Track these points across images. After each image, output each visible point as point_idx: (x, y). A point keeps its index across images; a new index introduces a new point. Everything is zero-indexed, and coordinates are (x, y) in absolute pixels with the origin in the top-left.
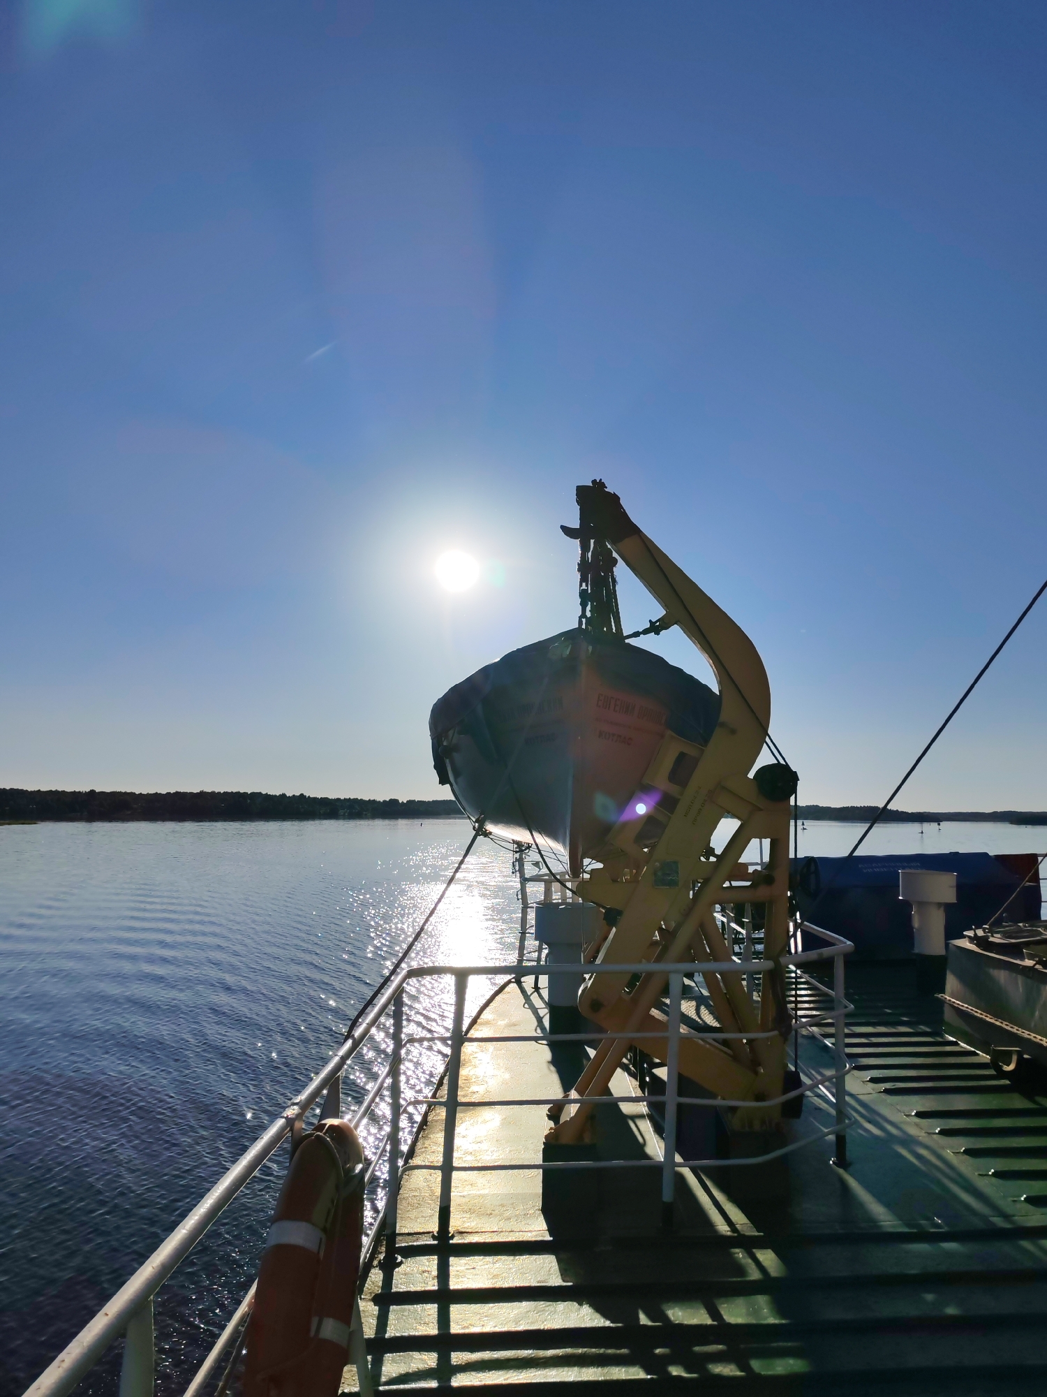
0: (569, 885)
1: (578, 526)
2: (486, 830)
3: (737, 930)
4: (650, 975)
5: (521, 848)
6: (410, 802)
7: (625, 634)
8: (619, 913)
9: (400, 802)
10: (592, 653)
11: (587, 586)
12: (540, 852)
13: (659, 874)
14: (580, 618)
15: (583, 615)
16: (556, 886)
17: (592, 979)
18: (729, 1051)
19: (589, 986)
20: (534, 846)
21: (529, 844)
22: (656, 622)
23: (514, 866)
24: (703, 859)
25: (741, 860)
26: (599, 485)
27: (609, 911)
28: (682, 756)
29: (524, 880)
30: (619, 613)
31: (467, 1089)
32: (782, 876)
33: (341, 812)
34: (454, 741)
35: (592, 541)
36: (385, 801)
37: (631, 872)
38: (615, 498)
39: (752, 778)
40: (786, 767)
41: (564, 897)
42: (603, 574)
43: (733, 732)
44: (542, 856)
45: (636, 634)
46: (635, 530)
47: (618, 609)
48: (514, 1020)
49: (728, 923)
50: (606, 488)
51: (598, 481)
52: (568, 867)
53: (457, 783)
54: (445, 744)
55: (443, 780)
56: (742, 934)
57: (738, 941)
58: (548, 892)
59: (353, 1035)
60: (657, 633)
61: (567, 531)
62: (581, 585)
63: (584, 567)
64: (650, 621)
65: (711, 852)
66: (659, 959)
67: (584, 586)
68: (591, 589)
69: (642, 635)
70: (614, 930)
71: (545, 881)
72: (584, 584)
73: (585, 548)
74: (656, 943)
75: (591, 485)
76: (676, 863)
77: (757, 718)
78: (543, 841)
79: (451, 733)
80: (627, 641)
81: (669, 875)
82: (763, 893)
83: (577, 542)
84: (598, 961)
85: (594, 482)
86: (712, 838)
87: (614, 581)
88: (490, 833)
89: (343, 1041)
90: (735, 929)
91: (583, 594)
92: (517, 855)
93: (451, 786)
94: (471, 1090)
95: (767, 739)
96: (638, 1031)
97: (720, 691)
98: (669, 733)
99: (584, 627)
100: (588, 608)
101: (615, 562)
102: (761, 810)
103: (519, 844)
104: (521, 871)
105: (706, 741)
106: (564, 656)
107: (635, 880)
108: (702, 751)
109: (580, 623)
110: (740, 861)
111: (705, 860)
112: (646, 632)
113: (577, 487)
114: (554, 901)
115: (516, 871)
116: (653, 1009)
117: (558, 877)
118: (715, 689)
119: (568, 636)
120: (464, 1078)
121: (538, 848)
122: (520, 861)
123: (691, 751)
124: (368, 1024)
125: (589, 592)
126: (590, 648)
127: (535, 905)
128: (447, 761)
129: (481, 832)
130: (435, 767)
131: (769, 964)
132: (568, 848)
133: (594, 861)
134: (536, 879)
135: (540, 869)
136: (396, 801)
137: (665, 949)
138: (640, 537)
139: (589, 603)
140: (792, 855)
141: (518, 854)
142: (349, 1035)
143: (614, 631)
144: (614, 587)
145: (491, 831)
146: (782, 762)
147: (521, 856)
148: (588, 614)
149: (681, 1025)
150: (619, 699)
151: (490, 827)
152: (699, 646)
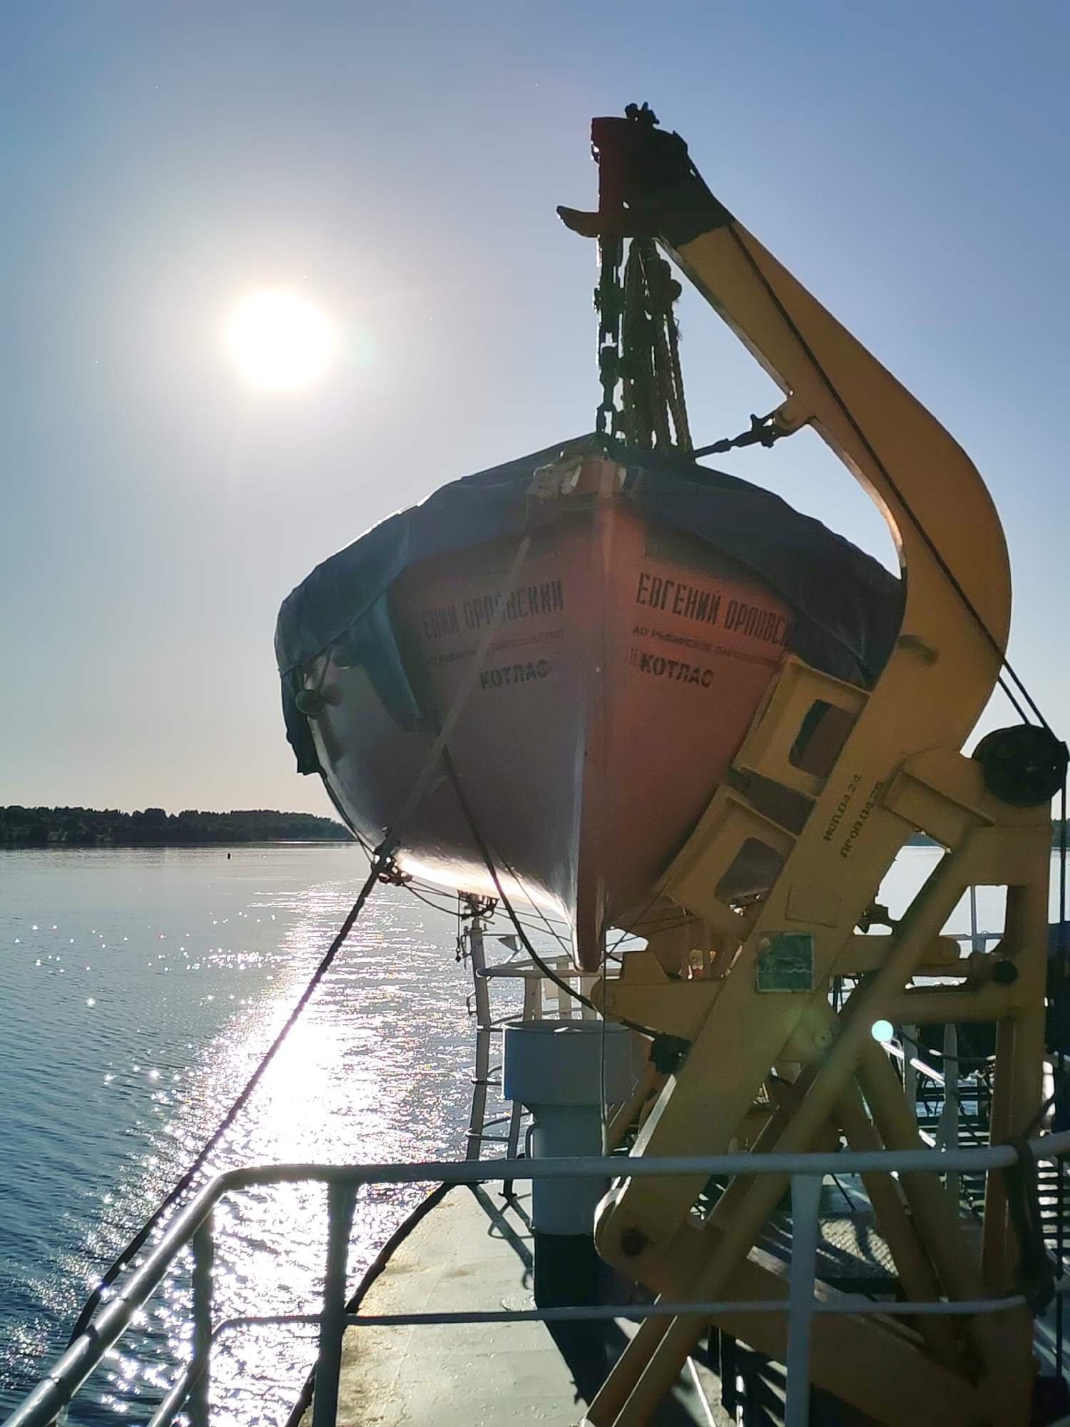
0: (576, 984)
1: (595, 208)
2: (400, 872)
3: (922, 1074)
4: (746, 1180)
5: (475, 906)
6: (188, 815)
7: (696, 446)
8: (684, 1045)
9: (168, 815)
10: (628, 484)
11: (615, 339)
12: (512, 916)
13: (770, 961)
14: (601, 410)
15: (607, 405)
16: (547, 985)
17: (625, 1187)
18: (917, 1336)
19: (618, 1201)
20: (501, 904)
21: (491, 899)
22: (766, 419)
23: (460, 943)
24: (857, 931)
25: (946, 931)
26: (641, 117)
27: (662, 1040)
28: (820, 709)
29: (483, 974)
30: (684, 403)
31: (359, 1411)
32: (1032, 965)
33: (53, 835)
34: (329, 680)
35: (627, 242)
36: (137, 813)
37: (706, 958)
38: (675, 145)
39: (970, 756)
40: (1045, 733)
41: (565, 1010)
42: (649, 317)
43: (930, 657)
44: (517, 924)
45: (723, 446)
46: (722, 218)
47: (681, 394)
48: (460, 1263)
49: (908, 1058)
50: (657, 122)
51: (640, 108)
52: (573, 947)
53: (335, 771)
54: (309, 686)
55: (307, 764)
56: (933, 1080)
57: (926, 1093)
58: (532, 998)
59: (92, 1327)
60: (768, 443)
61: (572, 218)
62: (602, 339)
63: (607, 298)
64: (753, 417)
65: (880, 915)
66: (765, 1147)
67: (609, 341)
68: (624, 350)
69: (734, 448)
70: (672, 1082)
71: (525, 975)
72: (609, 336)
73: (610, 258)
74: (762, 1107)
75: (624, 116)
76: (806, 938)
77: (983, 628)
78: (517, 889)
79: (321, 662)
80: (700, 461)
81: (790, 964)
82: (993, 1000)
83: (595, 243)
84: (637, 1152)
85: (631, 109)
86: (881, 886)
87: (674, 332)
88: (409, 878)
89: (67, 1340)
90: (918, 1071)
91: (607, 357)
92: (469, 922)
93: (324, 776)
94: (368, 1414)
95: (1004, 673)
96: (721, 1297)
97: (903, 571)
98: (792, 659)
99: (608, 430)
100: (619, 389)
101: (676, 290)
102: (989, 824)
103: (469, 899)
104: (477, 953)
105: (870, 679)
106: (567, 490)
107: (714, 974)
108: (865, 698)
109: (601, 422)
110: (942, 933)
111: (862, 933)
112: (743, 440)
113: (594, 120)
114: (545, 1017)
115: (465, 955)
116: (755, 1249)
117: (553, 967)
118: (893, 567)
119: (572, 449)
120: (354, 1388)
121: (508, 908)
122: (476, 934)
123: (839, 699)
124: (126, 1300)
125: (621, 355)
126: (623, 473)
127: (504, 1026)
128: (314, 724)
129: (384, 872)
130: (290, 737)
131: (1006, 1155)
132: (574, 910)
133: (630, 935)
134: (507, 971)
135: (517, 951)
136: (160, 813)
137: (782, 1120)
138: (732, 230)
139: (621, 381)
140: (1054, 918)
141: (472, 919)
142: (82, 1326)
143: (674, 441)
144: (674, 343)
145: (410, 873)
146: (1035, 721)
147: (475, 923)
148: (619, 405)
149: (817, 1281)
150: (685, 588)
151: (407, 862)
152: (859, 471)
